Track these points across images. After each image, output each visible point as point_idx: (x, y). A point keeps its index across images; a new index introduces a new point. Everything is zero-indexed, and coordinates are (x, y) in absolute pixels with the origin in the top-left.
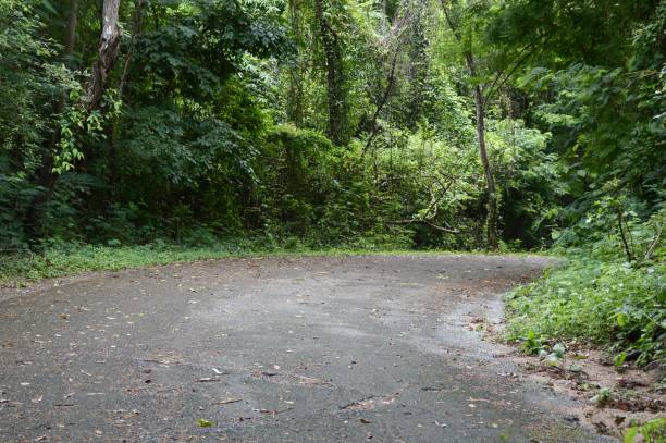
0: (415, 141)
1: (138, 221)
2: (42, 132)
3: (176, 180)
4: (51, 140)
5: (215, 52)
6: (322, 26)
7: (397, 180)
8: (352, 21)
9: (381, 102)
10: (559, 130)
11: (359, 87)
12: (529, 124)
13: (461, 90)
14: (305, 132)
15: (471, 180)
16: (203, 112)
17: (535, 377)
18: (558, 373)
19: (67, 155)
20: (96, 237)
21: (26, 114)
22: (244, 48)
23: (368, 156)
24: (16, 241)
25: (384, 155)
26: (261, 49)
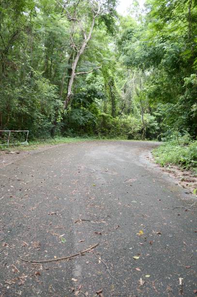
0: (129, 117)
1: (73, 132)
2: (55, 114)
3: (81, 124)
4: (57, 115)
5: (90, 98)
6: (111, 93)
7: (125, 125)
8: (117, 92)
9: (122, 109)
10: (157, 116)
11: (118, 105)
12: (151, 115)
13: (138, 107)
14: (107, 115)
15: (140, 126)
16: (87, 110)
17: (165, 173)
18: (170, 172)
19: (60, 119)
20: (65, 135)
21: (52, 110)
22: (96, 97)
23: (119, 120)
24: (49, 136)
25: (123, 120)
26: (99, 97)
